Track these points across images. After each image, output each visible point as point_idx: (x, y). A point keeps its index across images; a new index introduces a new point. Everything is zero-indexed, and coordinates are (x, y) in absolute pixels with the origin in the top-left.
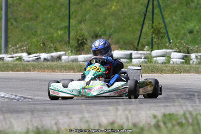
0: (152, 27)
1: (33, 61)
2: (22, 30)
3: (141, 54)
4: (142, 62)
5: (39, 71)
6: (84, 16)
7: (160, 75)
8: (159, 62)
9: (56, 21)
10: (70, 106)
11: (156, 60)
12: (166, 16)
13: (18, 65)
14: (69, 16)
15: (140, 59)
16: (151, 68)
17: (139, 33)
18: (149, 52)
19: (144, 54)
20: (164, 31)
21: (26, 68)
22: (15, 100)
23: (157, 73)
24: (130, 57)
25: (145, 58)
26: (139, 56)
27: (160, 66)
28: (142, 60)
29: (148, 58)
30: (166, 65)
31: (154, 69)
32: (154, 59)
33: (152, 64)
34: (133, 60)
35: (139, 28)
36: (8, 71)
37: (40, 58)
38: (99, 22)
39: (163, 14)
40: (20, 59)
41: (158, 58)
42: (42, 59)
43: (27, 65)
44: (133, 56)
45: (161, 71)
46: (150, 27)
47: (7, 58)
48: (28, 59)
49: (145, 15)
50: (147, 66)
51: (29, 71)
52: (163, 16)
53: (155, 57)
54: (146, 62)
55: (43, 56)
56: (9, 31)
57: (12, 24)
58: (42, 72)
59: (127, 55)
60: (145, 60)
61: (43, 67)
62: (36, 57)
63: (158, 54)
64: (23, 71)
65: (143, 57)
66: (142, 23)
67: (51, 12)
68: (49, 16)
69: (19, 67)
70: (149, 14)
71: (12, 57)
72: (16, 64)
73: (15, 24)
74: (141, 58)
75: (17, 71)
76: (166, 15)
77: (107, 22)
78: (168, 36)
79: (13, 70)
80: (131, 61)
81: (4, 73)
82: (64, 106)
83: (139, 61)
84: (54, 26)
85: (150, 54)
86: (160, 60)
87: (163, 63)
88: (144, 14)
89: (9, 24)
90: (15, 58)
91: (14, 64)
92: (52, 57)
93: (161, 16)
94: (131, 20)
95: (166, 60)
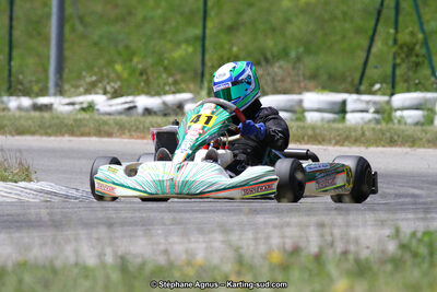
0: (395, 41)
1: (120, 113)
2: (96, 44)
3: (368, 102)
4: (370, 121)
5: (131, 137)
6: (239, 13)
7: (408, 150)
8: (409, 121)
9: (174, 24)
10: (200, 215)
11: (402, 117)
12: (426, 17)
13: (85, 122)
14: (205, 12)
15: (364, 115)
16: (388, 135)
17: (364, 55)
18: (386, 98)
19: (375, 103)
20: (423, 51)
21: (102, 129)
22: (76, 199)
23: (402, 144)
24: (342, 109)
25: (376, 112)
26: (362, 106)
27: (410, 130)
28: (369, 116)
29: (384, 112)
30: (424, 128)
31: (396, 138)
32: (399, 113)
33: (390, 125)
34: (349, 116)
35: (365, 43)
36: (63, 135)
37: (135, 107)
38: (274, 30)
39: (422, 11)
40: (90, 107)
41: (406, 113)
42: (140, 109)
43: (105, 123)
44: (349, 107)
45: (412, 142)
46: (391, 42)
47: (60, 104)
48: (107, 109)
49: (379, 13)
50: (381, 130)
51: (110, 135)
52: (419, 17)
53: (399, 109)
54: (378, 122)
55: (143, 101)
56: (66, 45)
57: (73, 29)
58: (138, 138)
59: (334, 103)
60: (376, 116)
61: (141, 126)
62: (127, 106)
63: (407, 103)
64: (95, 135)
65: (372, 110)
66: (370, 33)
67: (163, 4)
68: (159, 11)
69: (86, 126)
70: (389, 12)
71: (73, 104)
72: (80, 120)
73: (80, 28)
74: (367, 111)
75: (83, 135)
76: (427, 14)
77: (292, 29)
78: (431, 62)
79: (72, 134)
80: (344, 118)
81: (52, 138)
82: (187, 215)
83: (362, 119)
84: (169, 37)
85: (388, 102)
86: (410, 117)
87: (417, 124)
88: (375, 13)
89: (67, 28)
90: (77, 107)
91: (75, 120)
92: (165, 103)
93: (415, 17)
94: (347, 26)
95: (424, 116)
